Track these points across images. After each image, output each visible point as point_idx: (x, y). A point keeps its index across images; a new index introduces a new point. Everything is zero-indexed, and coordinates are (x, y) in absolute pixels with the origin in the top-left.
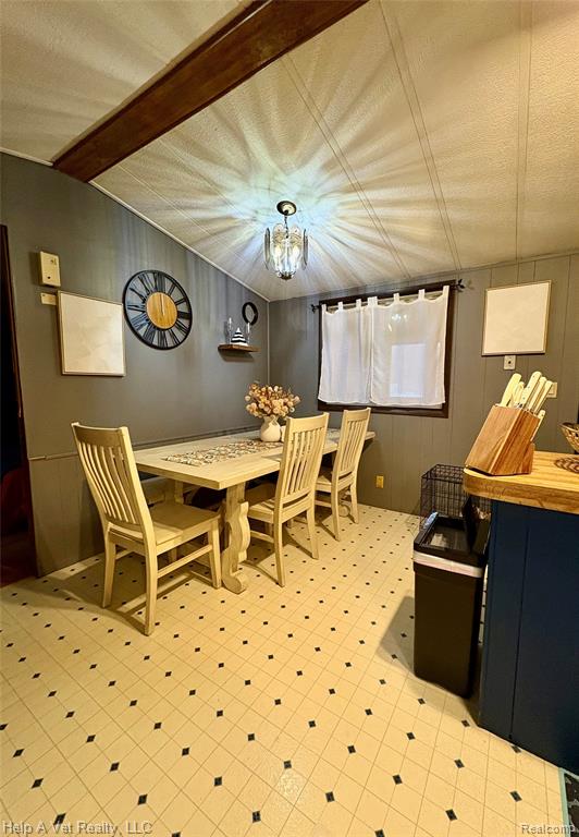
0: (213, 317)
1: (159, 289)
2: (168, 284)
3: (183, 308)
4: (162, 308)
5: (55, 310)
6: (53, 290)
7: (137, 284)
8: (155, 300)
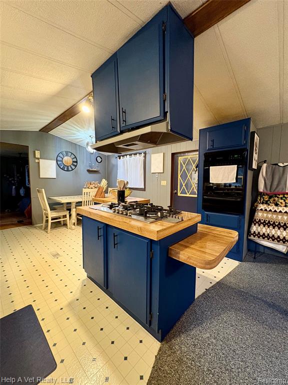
0: (85, 161)
1: (67, 155)
2: (70, 154)
3: (75, 160)
4: (68, 160)
5: (39, 163)
6: (38, 159)
7: (61, 155)
8: (66, 158)
